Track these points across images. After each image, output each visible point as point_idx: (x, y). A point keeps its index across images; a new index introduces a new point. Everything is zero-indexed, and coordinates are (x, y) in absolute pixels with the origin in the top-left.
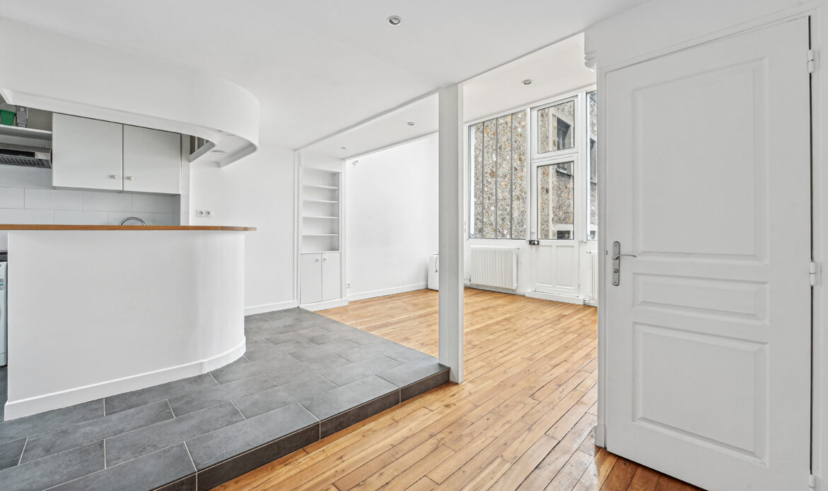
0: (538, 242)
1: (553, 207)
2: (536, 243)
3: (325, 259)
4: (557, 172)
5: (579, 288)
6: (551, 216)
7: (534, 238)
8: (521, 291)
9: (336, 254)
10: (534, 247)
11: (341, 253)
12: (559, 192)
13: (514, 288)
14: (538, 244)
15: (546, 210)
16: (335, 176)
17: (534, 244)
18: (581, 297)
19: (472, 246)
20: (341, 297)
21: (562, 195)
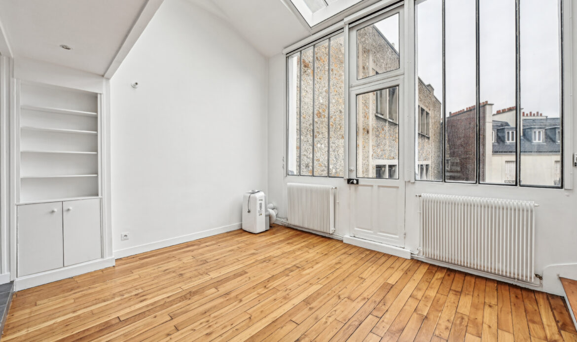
0: (357, 181)
1: (373, 146)
2: (355, 182)
3: (68, 210)
4: (376, 116)
5: (405, 238)
6: (371, 153)
7: (353, 176)
8: (338, 235)
9: (94, 201)
10: (353, 186)
11: (101, 200)
12: (377, 133)
13: (331, 232)
14: (357, 183)
15: (366, 148)
16: (94, 99)
17: (352, 183)
18: (408, 250)
19: (289, 184)
20: (102, 257)
21: (380, 136)
